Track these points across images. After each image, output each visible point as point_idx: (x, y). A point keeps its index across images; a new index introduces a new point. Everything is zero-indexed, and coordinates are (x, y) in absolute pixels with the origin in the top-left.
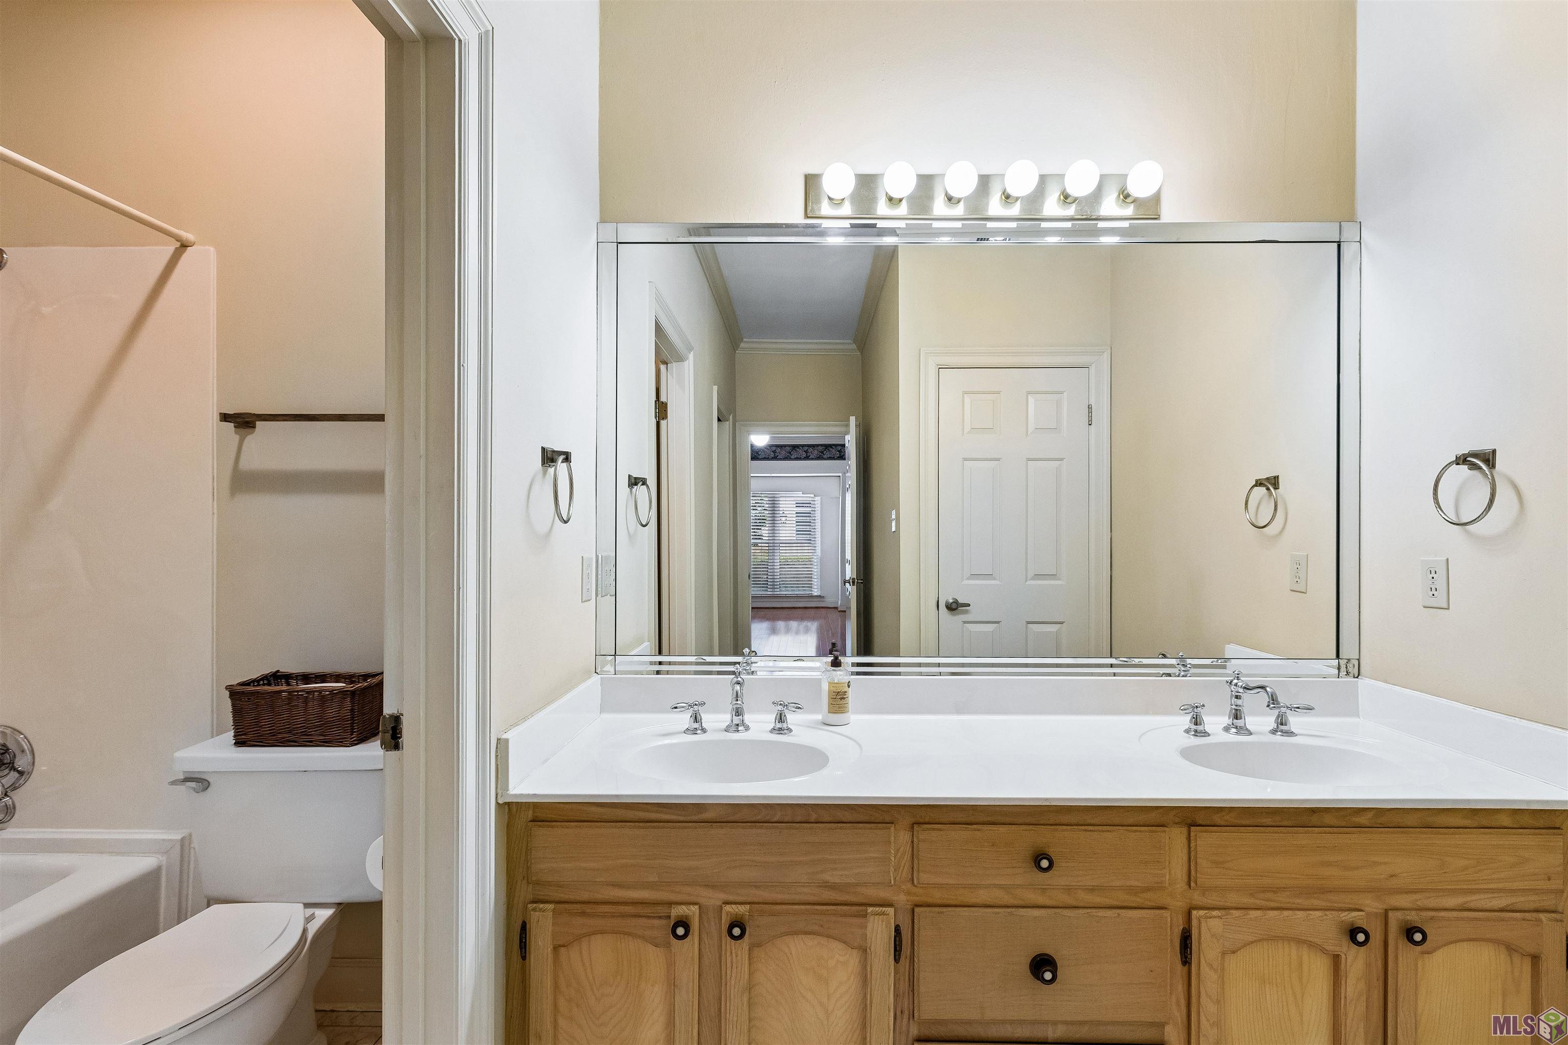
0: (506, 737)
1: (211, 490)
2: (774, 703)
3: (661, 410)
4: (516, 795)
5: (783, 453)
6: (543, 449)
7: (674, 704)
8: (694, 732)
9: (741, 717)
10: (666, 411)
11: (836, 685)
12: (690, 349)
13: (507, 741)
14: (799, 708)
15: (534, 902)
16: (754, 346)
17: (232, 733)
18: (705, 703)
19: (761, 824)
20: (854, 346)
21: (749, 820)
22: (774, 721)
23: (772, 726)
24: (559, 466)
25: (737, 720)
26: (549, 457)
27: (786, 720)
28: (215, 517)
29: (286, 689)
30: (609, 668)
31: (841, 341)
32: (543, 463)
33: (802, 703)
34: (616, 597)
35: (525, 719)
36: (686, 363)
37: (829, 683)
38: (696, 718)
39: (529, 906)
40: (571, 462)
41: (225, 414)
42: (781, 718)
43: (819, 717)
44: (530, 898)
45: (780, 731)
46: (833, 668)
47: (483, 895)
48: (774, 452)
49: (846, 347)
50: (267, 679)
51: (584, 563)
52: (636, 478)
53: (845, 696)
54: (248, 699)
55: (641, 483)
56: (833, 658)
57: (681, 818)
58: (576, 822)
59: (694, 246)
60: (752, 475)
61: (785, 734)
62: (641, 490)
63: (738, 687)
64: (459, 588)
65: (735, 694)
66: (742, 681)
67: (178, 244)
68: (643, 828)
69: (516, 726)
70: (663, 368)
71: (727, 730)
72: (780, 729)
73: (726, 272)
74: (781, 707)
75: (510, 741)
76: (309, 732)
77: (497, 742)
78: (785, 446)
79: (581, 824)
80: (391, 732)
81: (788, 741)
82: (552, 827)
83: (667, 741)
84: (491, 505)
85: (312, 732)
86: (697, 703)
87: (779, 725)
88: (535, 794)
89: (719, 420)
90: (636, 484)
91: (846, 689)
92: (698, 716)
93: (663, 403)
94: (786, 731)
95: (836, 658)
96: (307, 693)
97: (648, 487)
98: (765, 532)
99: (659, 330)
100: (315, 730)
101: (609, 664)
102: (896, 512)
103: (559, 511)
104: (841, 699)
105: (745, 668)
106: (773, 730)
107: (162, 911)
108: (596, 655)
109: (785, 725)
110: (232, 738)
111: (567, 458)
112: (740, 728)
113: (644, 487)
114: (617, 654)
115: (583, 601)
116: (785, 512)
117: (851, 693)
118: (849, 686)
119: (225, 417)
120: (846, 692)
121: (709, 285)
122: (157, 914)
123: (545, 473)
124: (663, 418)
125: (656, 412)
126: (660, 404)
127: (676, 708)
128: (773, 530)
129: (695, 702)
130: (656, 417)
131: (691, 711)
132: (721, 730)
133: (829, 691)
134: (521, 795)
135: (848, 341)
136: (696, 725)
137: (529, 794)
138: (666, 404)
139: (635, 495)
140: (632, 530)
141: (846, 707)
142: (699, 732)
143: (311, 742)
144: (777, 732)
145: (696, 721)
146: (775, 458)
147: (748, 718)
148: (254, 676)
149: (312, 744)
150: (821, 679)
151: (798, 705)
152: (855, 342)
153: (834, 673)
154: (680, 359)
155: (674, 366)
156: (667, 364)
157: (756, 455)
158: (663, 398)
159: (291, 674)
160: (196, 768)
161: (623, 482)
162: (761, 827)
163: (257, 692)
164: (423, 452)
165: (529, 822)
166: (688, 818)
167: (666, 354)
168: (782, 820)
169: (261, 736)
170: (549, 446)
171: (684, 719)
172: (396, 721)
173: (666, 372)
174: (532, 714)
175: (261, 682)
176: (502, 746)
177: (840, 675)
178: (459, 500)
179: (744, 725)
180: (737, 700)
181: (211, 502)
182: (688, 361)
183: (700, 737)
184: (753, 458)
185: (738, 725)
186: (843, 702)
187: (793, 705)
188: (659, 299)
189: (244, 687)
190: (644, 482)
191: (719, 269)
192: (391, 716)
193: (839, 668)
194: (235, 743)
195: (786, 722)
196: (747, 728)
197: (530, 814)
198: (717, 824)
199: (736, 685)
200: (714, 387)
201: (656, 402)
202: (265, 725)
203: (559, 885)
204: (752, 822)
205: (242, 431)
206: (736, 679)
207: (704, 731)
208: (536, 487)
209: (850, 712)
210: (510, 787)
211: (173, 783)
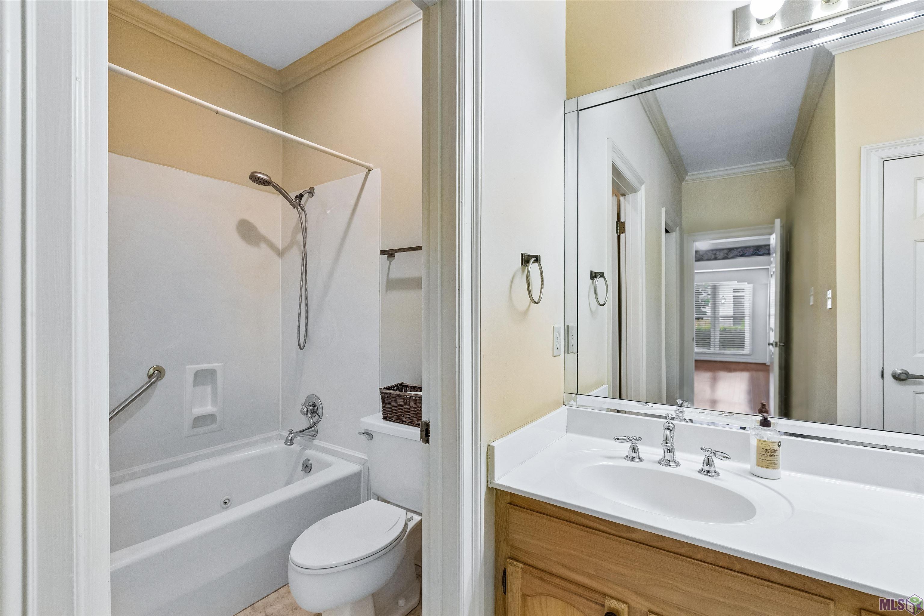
0: (493, 445)
1: (379, 289)
2: (702, 449)
3: (621, 227)
4: (498, 485)
5: (722, 255)
6: (522, 254)
7: (617, 436)
8: (633, 459)
9: (672, 454)
10: (624, 228)
11: (766, 443)
12: (642, 183)
13: (493, 447)
14: (726, 457)
15: (510, 558)
16: (698, 176)
17: (382, 413)
18: (641, 439)
19: (684, 558)
20: (787, 163)
21: (672, 550)
22: (702, 462)
23: (700, 466)
24: (530, 265)
25: (668, 456)
26: (526, 260)
27: (714, 463)
28: (380, 302)
29: (402, 393)
30: (573, 403)
31: (776, 160)
32: (522, 264)
33: (729, 453)
34: (577, 355)
35: (508, 433)
36: (639, 193)
37: (758, 440)
38: (634, 449)
39: (508, 560)
40: (540, 262)
41: (382, 250)
42: (709, 462)
43: (747, 466)
44: (509, 555)
45: (708, 473)
46: (762, 427)
47: (476, 546)
48: (715, 254)
49: (780, 164)
50: (398, 387)
51: (554, 332)
52: (596, 273)
53: (775, 454)
54: (388, 396)
55: (599, 276)
56: (761, 418)
57: (613, 532)
58: (537, 512)
59: (639, 97)
60: (696, 271)
61: (713, 476)
62: (599, 281)
63: (668, 432)
64: (459, 346)
65: (665, 437)
66: (673, 427)
67: (367, 170)
68: (583, 530)
69: (502, 437)
70: (622, 199)
71: (660, 463)
72: (708, 472)
73: (671, 124)
74: (708, 453)
75: (495, 447)
76: (411, 418)
77: (488, 447)
78: (723, 249)
79: (540, 515)
80: (425, 432)
81: (715, 484)
82: (521, 511)
83: (611, 463)
84: (480, 292)
85: (412, 418)
86: (635, 438)
87: (706, 468)
88: (510, 487)
89: (667, 231)
90: (596, 277)
91: (776, 448)
92: (636, 447)
93: (622, 222)
94: (713, 474)
95: (765, 419)
96: (411, 397)
97: (604, 278)
98: (708, 310)
99: (616, 171)
100: (413, 417)
101: (573, 400)
102: (832, 293)
103: (531, 296)
104: (771, 456)
105: (678, 414)
106: (701, 471)
107: (362, 492)
108: (564, 393)
109: (712, 469)
110: (382, 415)
111: (537, 259)
112: (671, 464)
113: (602, 278)
114: (578, 393)
115: (554, 356)
116: (724, 296)
117: (781, 451)
118: (779, 446)
119: (382, 252)
120: (776, 450)
121: (658, 137)
122: (360, 494)
123: (523, 271)
124: (622, 233)
125: (617, 229)
126: (620, 223)
127: (618, 439)
128: (715, 308)
129: (633, 437)
130: (617, 233)
131: (629, 444)
132: (655, 462)
133: (758, 447)
134: (502, 485)
135: (783, 159)
136: (634, 455)
137: (506, 486)
138: (625, 223)
139: (595, 284)
140: (593, 309)
141: (776, 464)
142: (636, 460)
143: (412, 423)
144: (704, 473)
145: (634, 451)
146: (716, 259)
147: (678, 455)
148: (392, 384)
149: (412, 425)
150: (749, 434)
151: (726, 456)
152: (788, 159)
153: (763, 432)
154: (634, 190)
155: (630, 197)
156: (625, 196)
157: (700, 257)
158: (622, 220)
159: (408, 385)
160: (370, 428)
161: (585, 277)
162: (683, 560)
163: (391, 393)
164: (439, 259)
165: (508, 503)
166: (620, 534)
167: (624, 189)
168: (704, 560)
169: (392, 416)
170: (527, 252)
171: (625, 448)
172: (427, 425)
173: (624, 202)
174: (514, 430)
175: (395, 388)
176: (490, 450)
177: (768, 434)
178: (459, 289)
179: (674, 462)
180: (667, 443)
181: (379, 295)
182: (640, 191)
183: (637, 464)
184: (698, 260)
185: (669, 461)
186: (772, 458)
187: (721, 454)
188: (614, 149)
189: (386, 390)
190: (602, 275)
191: (665, 122)
192: (425, 422)
193: (769, 428)
194: (383, 418)
195: (713, 466)
196: (678, 464)
197: (508, 499)
198: (644, 546)
199: (666, 430)
200: (663, 208)
201: (617, 222)
202: (394, 411)
203: (526, 552)
204: (675, 553)
205: (390, 259)
206: (667, 424)
207: (640, 459)
208: (517, 281)
209: (780, 468)
210: (496, 477)
211: (360, 433)
